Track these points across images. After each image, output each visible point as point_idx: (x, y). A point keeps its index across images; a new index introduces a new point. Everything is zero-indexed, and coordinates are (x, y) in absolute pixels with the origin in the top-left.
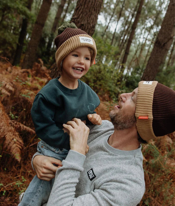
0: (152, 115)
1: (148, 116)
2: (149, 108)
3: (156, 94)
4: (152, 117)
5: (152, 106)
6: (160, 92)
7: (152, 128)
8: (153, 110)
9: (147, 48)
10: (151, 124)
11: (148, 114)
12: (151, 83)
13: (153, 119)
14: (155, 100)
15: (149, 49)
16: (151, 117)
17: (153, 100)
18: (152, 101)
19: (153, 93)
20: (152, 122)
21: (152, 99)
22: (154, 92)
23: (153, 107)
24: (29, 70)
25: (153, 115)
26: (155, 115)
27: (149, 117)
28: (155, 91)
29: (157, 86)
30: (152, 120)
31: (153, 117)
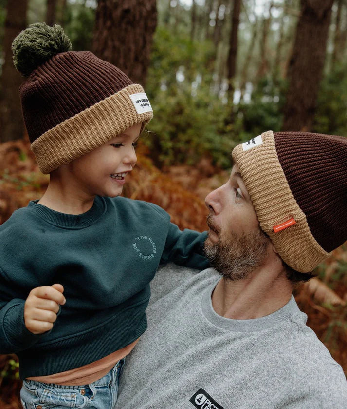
0: (301, 210)
1: (292, 217)
2: (287, 197)
3: (285, 159)
4: (303, 215)
5: (290, 191)
6: (290, 150)
7: (314, 239)
8: (295, 198)
9: (275, 27)
10: (307, 231)
11: (290, 211)
12: (259, 140)
13: (306, 217)
14: (290, 172)
15: (281, 29)
16: (300, 215)
17: (286, 175)
18: (285, 180)
19: (277, 159)
20: (309, 226)
21: (283, 174)
22: (277, 156)
23: (293, 193)
24: (19, 144)
25: (301, 208)
26: (306, 208)
27: (297, 218)
28: (278, 153)
29: (276, 140)
30: (306, 220)
31: (306, 213)
